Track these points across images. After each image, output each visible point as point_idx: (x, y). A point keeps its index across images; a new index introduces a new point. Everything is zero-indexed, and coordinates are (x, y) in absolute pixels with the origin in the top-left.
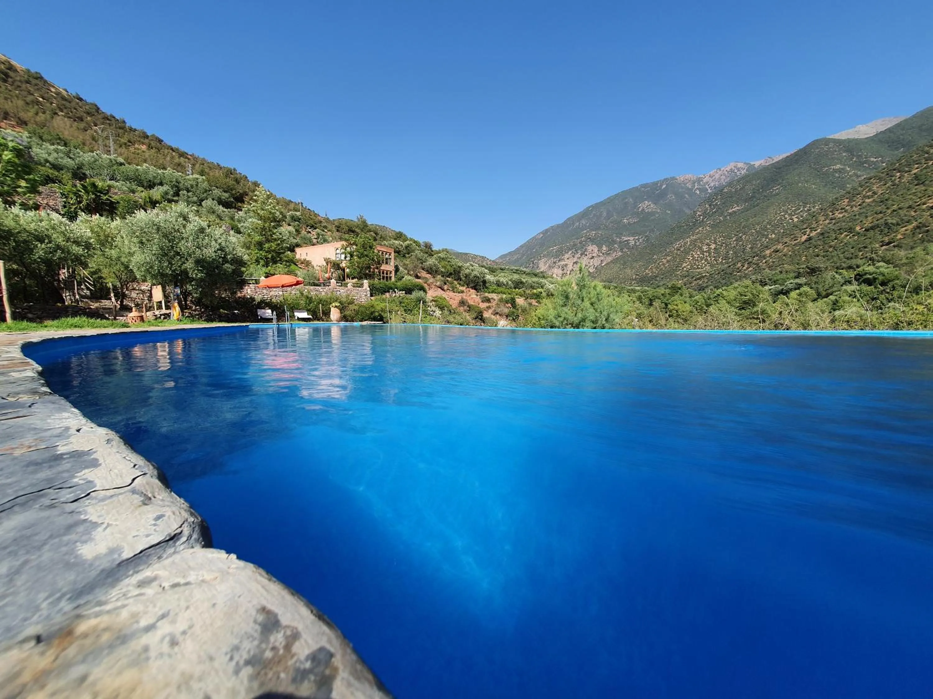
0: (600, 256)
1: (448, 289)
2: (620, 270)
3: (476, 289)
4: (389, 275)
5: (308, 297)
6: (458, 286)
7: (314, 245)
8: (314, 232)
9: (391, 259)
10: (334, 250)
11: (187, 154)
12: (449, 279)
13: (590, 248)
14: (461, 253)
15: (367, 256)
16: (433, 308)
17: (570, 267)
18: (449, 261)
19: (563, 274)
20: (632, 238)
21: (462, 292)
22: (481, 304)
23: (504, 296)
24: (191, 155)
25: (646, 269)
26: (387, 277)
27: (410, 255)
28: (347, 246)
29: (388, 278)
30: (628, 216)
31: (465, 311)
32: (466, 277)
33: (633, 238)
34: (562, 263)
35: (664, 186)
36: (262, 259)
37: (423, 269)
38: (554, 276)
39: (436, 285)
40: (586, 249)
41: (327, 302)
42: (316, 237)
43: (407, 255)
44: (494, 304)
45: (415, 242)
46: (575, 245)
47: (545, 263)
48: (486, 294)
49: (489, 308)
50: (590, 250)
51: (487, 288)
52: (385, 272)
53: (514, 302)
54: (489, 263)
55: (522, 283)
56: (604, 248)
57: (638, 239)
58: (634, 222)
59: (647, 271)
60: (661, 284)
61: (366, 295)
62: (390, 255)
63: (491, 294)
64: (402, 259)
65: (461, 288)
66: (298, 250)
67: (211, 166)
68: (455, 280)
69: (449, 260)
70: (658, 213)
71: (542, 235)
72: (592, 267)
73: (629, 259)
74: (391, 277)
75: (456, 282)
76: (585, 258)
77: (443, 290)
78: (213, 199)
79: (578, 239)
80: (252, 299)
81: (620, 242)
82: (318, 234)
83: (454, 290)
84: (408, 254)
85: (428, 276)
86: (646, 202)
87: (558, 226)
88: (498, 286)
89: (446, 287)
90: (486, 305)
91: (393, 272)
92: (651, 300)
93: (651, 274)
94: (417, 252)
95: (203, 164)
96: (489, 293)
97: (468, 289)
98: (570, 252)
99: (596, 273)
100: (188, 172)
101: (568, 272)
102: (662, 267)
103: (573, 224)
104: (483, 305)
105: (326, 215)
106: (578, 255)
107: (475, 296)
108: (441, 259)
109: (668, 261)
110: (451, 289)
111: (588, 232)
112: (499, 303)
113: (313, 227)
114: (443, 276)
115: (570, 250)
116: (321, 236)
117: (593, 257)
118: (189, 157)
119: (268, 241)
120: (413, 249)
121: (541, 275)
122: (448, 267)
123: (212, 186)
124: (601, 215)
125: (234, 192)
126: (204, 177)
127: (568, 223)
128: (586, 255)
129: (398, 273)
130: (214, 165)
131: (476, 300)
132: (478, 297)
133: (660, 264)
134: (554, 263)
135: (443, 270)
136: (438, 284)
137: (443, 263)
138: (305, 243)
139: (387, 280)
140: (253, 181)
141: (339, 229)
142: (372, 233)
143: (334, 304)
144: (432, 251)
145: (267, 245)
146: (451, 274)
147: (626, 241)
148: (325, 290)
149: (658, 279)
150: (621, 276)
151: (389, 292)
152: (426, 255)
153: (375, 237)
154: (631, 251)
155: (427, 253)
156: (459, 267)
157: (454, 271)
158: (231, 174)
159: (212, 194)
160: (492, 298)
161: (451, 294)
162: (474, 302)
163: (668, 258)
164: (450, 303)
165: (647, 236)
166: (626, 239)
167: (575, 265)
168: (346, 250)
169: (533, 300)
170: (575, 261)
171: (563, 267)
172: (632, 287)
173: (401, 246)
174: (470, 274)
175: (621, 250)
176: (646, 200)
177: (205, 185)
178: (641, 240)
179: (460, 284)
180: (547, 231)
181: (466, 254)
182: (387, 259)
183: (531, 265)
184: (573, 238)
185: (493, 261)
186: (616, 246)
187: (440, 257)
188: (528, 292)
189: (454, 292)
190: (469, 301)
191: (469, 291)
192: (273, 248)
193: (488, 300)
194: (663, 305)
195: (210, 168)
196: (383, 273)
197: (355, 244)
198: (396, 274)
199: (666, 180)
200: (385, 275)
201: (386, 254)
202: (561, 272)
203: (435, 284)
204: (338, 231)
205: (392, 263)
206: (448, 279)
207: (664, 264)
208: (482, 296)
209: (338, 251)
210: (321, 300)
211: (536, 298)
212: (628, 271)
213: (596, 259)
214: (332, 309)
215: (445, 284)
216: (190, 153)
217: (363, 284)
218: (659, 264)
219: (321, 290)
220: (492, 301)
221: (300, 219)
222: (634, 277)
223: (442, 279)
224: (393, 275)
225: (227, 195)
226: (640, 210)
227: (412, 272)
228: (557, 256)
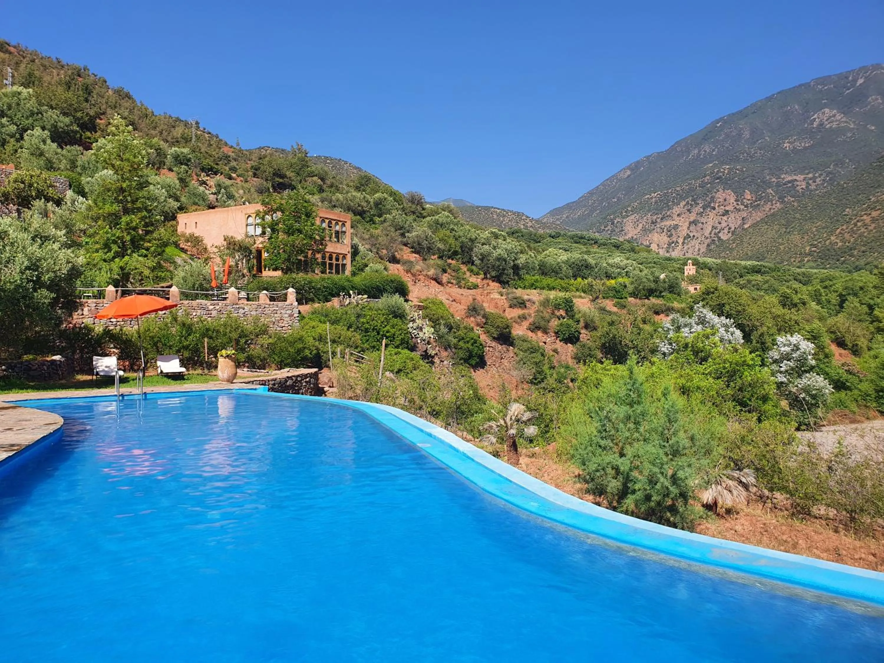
0: (739, 210)
1: (449, 282)
2: (780, 236)
3: (501, 282)
4: (340, 262)
5: (184, 325)
6: (468, 274)
7: (211, 207)
8: (212, 182)
9: (345, 232)
10: (244, 217)
11: (9, 45)
12: (453, 262)
13: (720, 196)
14: (478, 207)
15: (300, 231)
16: (419, 322)
17: (683, 231)
18: (453, 230)
19: (669, 244)
20: (800, 177)
21: (476, 287)
22: (508, 310)
23: (552, 295)
24: (15, 47)
25: (832, 233)
26: (337, 265)
27: (382, 219)
28: (266, 213)
29: (339, 269)
30: (792, 136)
31: (478, 325)
32: (482, 260)
33: (802, 177)
34: (668, 223)
35: (861, 81)
36: (114, 242)
37: (405, 245)
38: (654, 247)
39: (427, 275)
40: (713, 198)
41: (218, 331)
42: (214, 190)
43: (377, 219)
44: (531, 310)
45: (392, 194)
46: (692, 190)
47: (636, 224)
48: (519, 292)
49: (523, 318)
50: (721, 200)
51: (520, 278)
52: (334, 256)
53: (571, 307)
54: (530, 224)
55: (588, 266)
56: (748, 195)
57: (814, 179)
58: (805, 148)
59: (832, 238)
60: (862, 262)
61: (291, 315)
62: (343, 225)
63: (528, 291)
64: (368, 226)
65: (473, 280)
66: (182, 218)
67: (47, 64)
68: (463, 263)
69: (452, 226)
70: (851, 130)
71: (629, 173)
72: (726, 231)
73: (798, 216)
74: (344, 265)
75: (464, 268)
76: (712, 215)
77: (440, 283)
78: (43, 128)
79: (696, 179)
80: (89, 330)
81: (778, 185)
82: (219, 186)
83: (460, 283)
84: (380, 216)
85: (414, 257)
86: (827, 110)
87: (660, 156)
88: (543, 274)
89: (445, 278)
90: (517, 312)
91: (349, 257)
92: (841, 295)
93: (840, 244)
94: (394, 213)
95: (33, 61)
96: (524, 288)
97: (485, 281)
98: (683, 203)
99: (734, 241)
100: (5, 81)
101: (681, 241)
102: (863, 230)
103: (688, 152)
104: (513, 313)
105: (238, 145)
106: (698, 209)
107: (497, 296)
108: (439, 225)
109: (874, 220)
110: (454, 282)
111: (715, 166)
112: (542, 308)
113: (211, 171)
114: (440, 257)
115: (682, 198)
116: (223, 190)
117: (727, 212)
118: (12, 49)
119: (126, 211)
120: (389, 207)
121: (627, 246)
122: (452, 241)
123: (43, 105)
124: (740, 135)
125: (79, 114)
126: (31, 90)
127: (679, 149)
128: (714, 208)
129: (357, 258)
130: (51, 62)
131: (500, 303)
132: (504, 297)
133: (859, 224)
134: (653, 223)
135: (440, 246)
136: (432, 272)
137: (442, 233)
138: (195, 204)
139: (337, 272)
140: (116, 88)
141: (257, 172)
142: (315, 178)
143: (224, 352)
144: (424, 209)
145: (125, 219)
146: (455, 253)
147: (789, 182)
148: (217, 307)
149: (855, 252)
150: (782, 247)
151: (339, 295)
152: (411, 218)
153: (320, 186)
154: (799, 201)
155: (414, 213)
156: (471, 240)
157: (461, 247)
158: (79, 76)
159: (41, 119)
160: (529, 300)
161: (455, 291)
162: (497, 307)
163: (875, 214)
164: (451, 310)
165: (830, 173)
166: (790, 178)
167: (692, 227)
168: (263, 220)
169: (608, 301)
170: (692, 219)
171: (671, 231)
172: (803, 270)
173: (368, 202)
174: (489, 254)
175: (781, 199)
176: (826, 106)
177: (32, 104)
178: (818, 180)
179: (472, 271)
180: (638, 164)
181: (487, 208)
182: (337, 233)
183: (609, 227)
184: (687, 177)
185: (537, 221)
186: (770, 191)
187: (437, 222)
188: (598, 284)
189: (460, 287)
190: (485, 305)
191: (488, 285)
192: (134, 224)
193: (522, 304)
194: (865, 309)
195: (44, 66)
196: (331, 258)
197: (280, 209)
198: (353, 259)
199: (864, 69)
200: (334, 262)
201: (337, 224)
202: (666, 239)
203: (424, 273)
204: (255, 175)
205: (347, 240)
206: (450, 261)
207: (865, 225)
208: (510, 296)
209: (251, 220)
210: (208, 330)
211: (614, 297)
212: (796, 238)
213: (732, 215)
214: (221, 360)
215: (445, 271)
216: (13, 43)
217: (286, 294)
218: (855, 225)
219: (211, 307)
220: (528, 304)
221: (189, 160)
222: (808, 248)
223: (440, 262)
224: (348, 261)
225: (67, 120)
226: (815, 125)
227: (385, 251)
228: (658, 210)
